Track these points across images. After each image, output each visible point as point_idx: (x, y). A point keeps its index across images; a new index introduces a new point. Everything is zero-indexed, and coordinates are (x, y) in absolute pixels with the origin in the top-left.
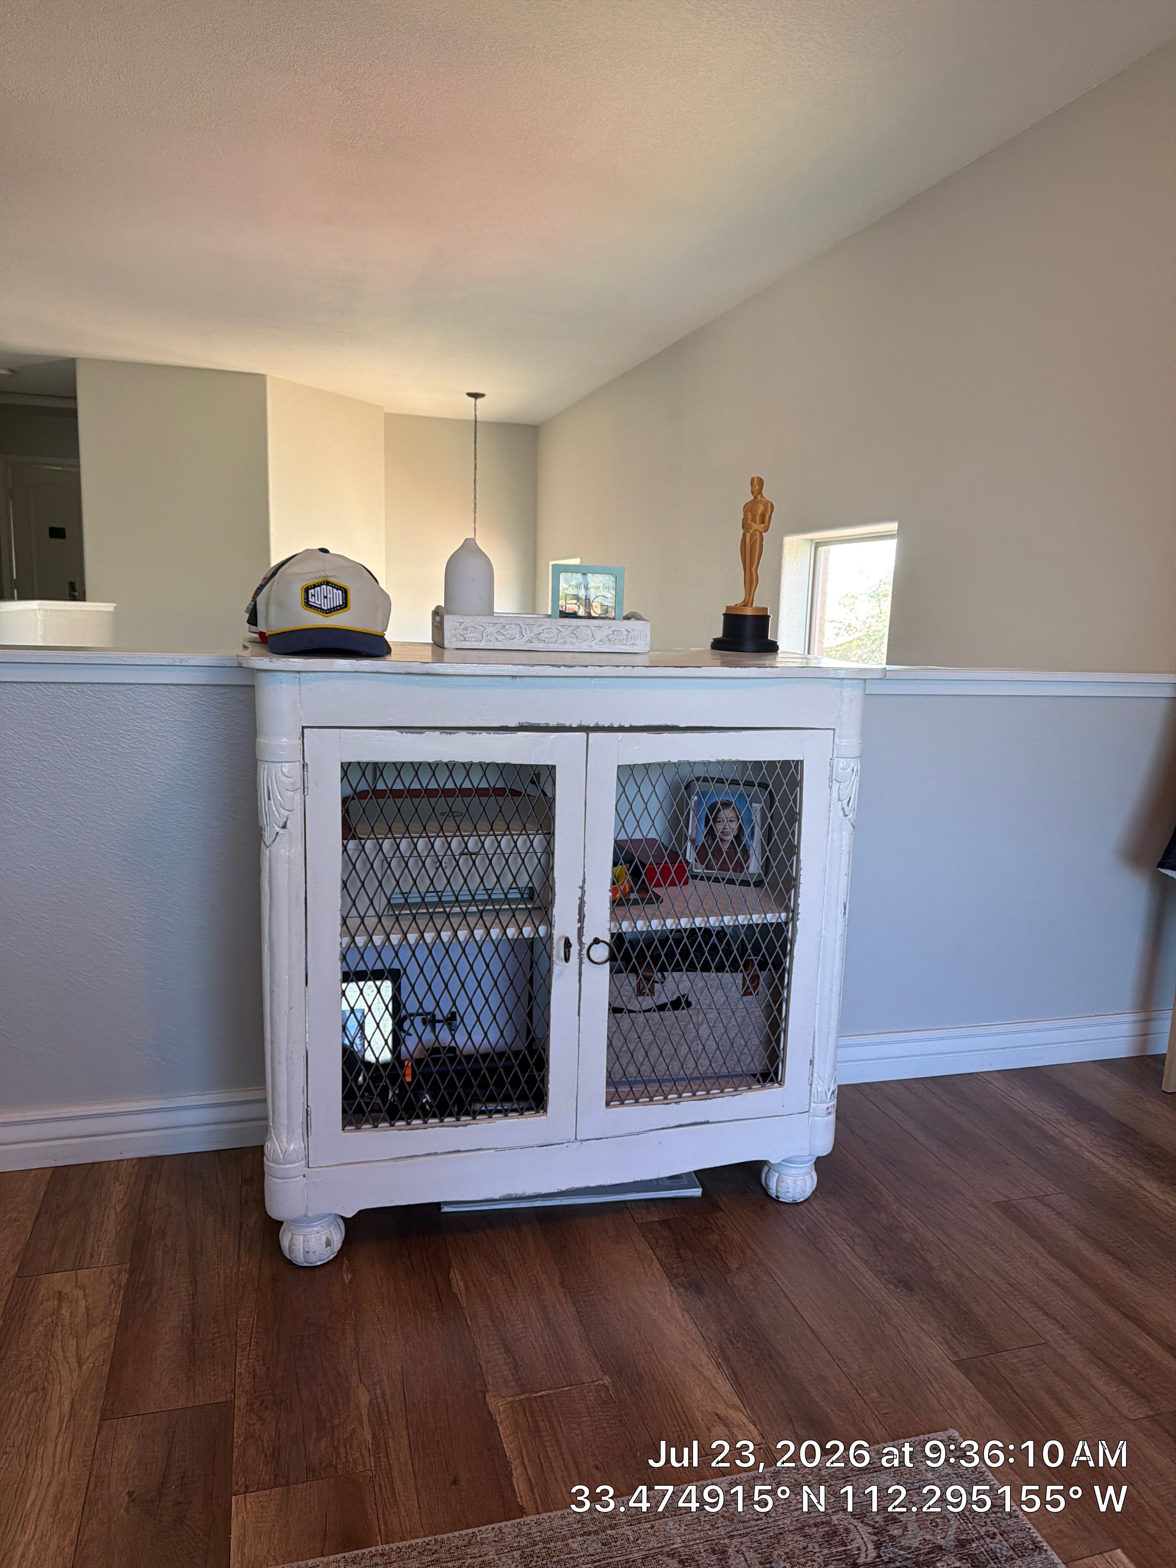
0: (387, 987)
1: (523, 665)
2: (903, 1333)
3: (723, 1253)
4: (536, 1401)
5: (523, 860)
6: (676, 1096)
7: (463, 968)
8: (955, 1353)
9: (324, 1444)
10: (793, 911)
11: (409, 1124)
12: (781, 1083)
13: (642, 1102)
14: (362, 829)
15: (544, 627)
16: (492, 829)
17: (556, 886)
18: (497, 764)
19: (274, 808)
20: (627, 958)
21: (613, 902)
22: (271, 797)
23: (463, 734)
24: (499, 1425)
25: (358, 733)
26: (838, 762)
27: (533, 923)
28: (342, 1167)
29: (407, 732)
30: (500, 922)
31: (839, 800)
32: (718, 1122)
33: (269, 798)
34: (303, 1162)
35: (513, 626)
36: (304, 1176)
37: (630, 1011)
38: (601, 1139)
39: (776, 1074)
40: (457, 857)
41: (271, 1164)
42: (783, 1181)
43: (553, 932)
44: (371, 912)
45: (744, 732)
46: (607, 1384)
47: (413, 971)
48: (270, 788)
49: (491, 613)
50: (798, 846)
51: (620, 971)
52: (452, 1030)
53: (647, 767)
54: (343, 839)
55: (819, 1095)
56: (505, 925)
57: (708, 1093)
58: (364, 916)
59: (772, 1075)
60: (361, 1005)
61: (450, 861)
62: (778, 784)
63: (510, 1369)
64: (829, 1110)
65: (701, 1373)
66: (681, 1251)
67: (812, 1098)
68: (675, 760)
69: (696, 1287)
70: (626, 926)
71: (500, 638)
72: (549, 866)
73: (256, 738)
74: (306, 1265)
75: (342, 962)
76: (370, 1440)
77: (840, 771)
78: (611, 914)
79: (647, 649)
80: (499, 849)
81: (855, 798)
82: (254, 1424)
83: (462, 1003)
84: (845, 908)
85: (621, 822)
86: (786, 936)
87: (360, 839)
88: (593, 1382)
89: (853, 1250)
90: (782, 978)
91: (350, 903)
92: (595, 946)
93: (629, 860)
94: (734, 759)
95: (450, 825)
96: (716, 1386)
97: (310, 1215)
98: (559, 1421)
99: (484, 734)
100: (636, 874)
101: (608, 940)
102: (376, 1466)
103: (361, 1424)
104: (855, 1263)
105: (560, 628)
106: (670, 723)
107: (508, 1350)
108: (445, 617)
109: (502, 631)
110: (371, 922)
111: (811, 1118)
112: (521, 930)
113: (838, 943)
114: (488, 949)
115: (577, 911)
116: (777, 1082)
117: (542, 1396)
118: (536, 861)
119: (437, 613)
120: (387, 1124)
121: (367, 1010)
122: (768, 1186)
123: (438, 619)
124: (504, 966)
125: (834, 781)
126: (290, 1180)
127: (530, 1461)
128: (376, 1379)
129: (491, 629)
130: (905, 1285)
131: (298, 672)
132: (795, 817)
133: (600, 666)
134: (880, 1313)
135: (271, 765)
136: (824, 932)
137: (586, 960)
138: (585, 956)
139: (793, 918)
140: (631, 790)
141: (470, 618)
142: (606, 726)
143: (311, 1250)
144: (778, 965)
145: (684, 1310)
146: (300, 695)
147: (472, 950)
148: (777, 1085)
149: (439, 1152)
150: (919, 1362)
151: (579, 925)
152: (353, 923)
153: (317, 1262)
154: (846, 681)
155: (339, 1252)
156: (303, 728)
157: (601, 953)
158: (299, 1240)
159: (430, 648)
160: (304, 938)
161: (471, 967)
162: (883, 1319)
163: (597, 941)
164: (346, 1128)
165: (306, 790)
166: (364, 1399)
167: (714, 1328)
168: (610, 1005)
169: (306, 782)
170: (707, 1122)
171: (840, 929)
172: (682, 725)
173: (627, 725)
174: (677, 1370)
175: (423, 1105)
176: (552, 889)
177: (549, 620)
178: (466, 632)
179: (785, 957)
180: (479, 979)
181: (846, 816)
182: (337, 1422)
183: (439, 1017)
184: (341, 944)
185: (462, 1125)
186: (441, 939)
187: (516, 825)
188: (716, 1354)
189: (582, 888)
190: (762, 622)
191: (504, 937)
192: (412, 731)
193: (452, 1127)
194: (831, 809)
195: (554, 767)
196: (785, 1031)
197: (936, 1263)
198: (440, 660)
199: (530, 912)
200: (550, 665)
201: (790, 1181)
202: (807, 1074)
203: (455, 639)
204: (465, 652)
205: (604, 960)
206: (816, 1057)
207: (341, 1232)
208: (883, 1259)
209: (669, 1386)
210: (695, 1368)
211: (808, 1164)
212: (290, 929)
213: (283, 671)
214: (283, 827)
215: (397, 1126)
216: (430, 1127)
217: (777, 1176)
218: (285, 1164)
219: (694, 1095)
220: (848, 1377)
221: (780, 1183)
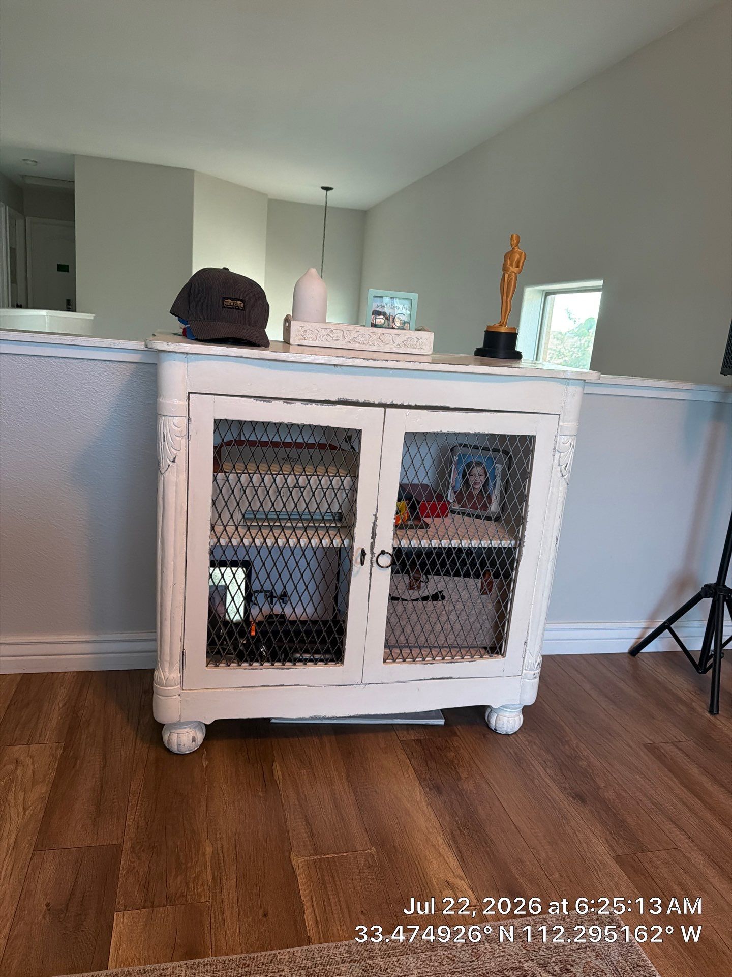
0: (240, 573)
1: (343, 357)
2: (577, 833)
3: (456, 766)
4: (324, 861)
5: (336, 494)
6: (431, 659)
7: (292, 564)
8: (613, 850)
9: (179, 878)
10: (520, 540)
11: (251, 665)
12: (503, 655)
13: (408, 662)
14: (227, 466)
15: (359, 333)
16: (316, 471)
17: (358, 513)
18: (322, 427)
19: (167, 448)
20: (403, 565)
21: (396, 526)
22: (166, 440)
23: (299, 404)
24: (298, 876)
26: (561, 438)
27: (341, 537)
28: (205, 690)
29: (260, 401)
30: (318, 535)
31: (559, 465)
32: (459, 678)
33: (164, 441)
34: (179, 686)
35: (338, 331)
36: (179, 695)
37: (403, 600)
38: (379, 684)
39: (500, 648)
40: (291, 489)
41: (158, 686)
42: (499, 720)
43: (354, 544)
44: (231, 522)
45: (495, 413)
46: (373, 853)
47: (257, 564)
48: (165, 434)
49: (324, 321)
50: (527, 496)
51: (397, 572)
52: (283, 604)
53: (425, 434)
54: (214, 471)
55: (529, 665)
56: (321, 537)
57: (453, 659)
58: (227, 525)
59: (498, 649)
61: (286, 491)
62: (516, 451)
63: (308, 837)
64: (535, 676)
65: (437, 849)
66: (429, 763)
67: (524, 667)
68: (445, 431)
69: (438, 789)
70: (404, 543)
71: (329, 339)
72: (353, 499)
73: (157, 398)
74: (179, 752)
75: (210, 555)
76: (211, 880)
77: (562, 444)
78: (394, 535)
79: (430, 352)
80: (320, 486)
81: (570, 465)
82: (134, 862)
83: (290, 588)
84: (557, 540)
85: (405, 471)
86: (514, 556)
87: (226, 472)
88: (364, 851)
89: (545, 770)
90: (509, 585)
91: (217, 516)
92: (382, 555)
93: (409, 498)
94: (486, 432)
95: (287, 468)
96: (448, 860)
97: (182, 721)
98: (339, 877)
99: (314, 405)
100: (413, 508)
102: (212, 899)
103: (206, 868)
104: (546, 780)
105: (370, 334)
106: (443, 405)
107: (308, 823)
108: (292, 322)
109: (330, 334)
110: (231, 529)
111: (522, 680)
112: (332, 541)
113: (550, 564)
115: (371, 531)
116: (501, 654)
117: (328, 858)
118: (345, 495)
119: (287, 320)
120: (236, 664)
121: (226, 588)
122: (489, 721)
123: (287, 324)
124: (319, 565)
125: (556, 452)
126: (169, 697)
127: (317, 904)
128: (218, 836)
129: (323, 332)
130: (580, 798)
131: (187, 353)
132: (526, 475)
133: (397, 361)
134: (562, 816)
135: (166, 418)
136: (541, 556)
137: (375, 565)
138: (375, 562)
139: (520, 545)
140: (413, 450)
141: (309, 323)
142: (399, 404)
143: (182, 744)
144: (507, 575)
145: (428, 804)
146: (187, 370)
147: (298, 552)
148: (500, 656)
149: (270, 685)
150: (588, 855)
151: (372, 540)
152: (219, 529)
153: (186, 751)
154: (571, 381)
155: (200, 746)
156: (189, 393)
157: (385, 560)
158: (174, 737)
160: (185, 537)
161: (297, 564)
162: (564, 821)
163: (383, 552)
164: (209, 665)
165: (189, 436)
166: (209, 850)
167: (448, 819)
168: (390, 595)
169: (190, 431)
170: (451, 678)
171: (552, 555)
172: (451, 407)
173: (413, 404)
174: (421, 847)
175: (261, 654)
176: (355, 514)
177: (364, 328)
178: (305, 333)
179: (512, 571)
180: (302, 573)
181: (563, 476)
182: (189, 865)
183: (275, 595)
184: (210, 543)
185: (286, 669)
186: (278, 544)
187: (332, 470)
188: (449, 838)
189: (375, 515)
190: (512, 337)
191: (321, 546)
192: (264, 400)
193: (279, 669)
194: (553, 470)
195: (360, 431)
196: (509, 621)
197: (602, 785)
198: (287, 351)
199: (339, 530)
200: (362, 358)
201: (505, 720)
202: (522, 650)
203: (298, 338)
204: (303, 347)
205: (387, 565)
206: (529, 638)
207: (203, 733)
208: (566, 779)
209: (415, 858)
210: (433, 846)
211: (519, 710)
212: (175, 530)
213: (176, 352)
214: (173, 461)
215: (243, 666)
216: (265, 668)
217: (496, 715)
218: (167, 687)
219: (443, 659)
220: (539, 861)
221: (498, 722)
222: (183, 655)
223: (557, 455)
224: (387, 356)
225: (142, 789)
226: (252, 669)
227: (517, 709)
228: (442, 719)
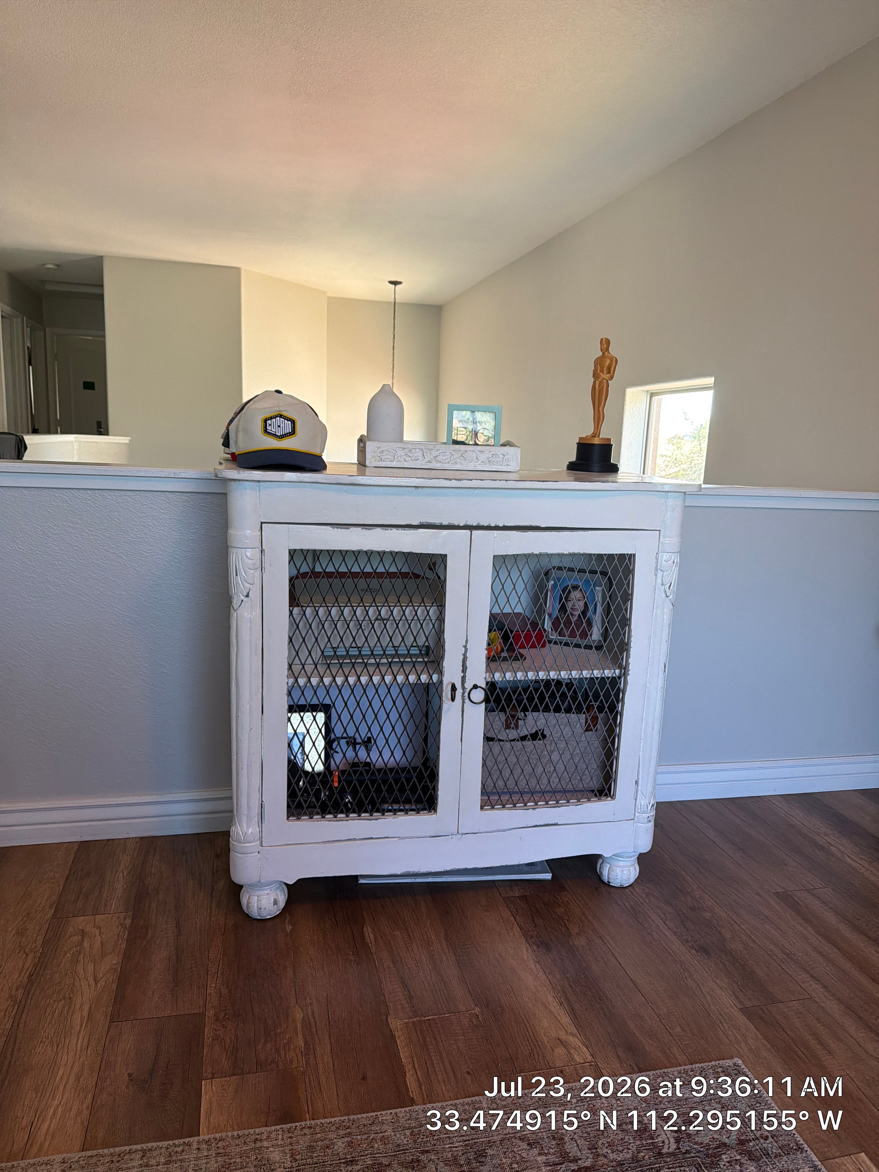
0: (321, 717)
1: (424, 478)
2: (701, 986)
3: (566, 922)
4: (425, 1022)
5: (422, 625)
6: (533, 804)
7: (376, 704)
8: (741, 1003)
9: (269, 1046)
10: (625, 668)
11: (336, 817)
12: (613, 797)
13: (508, 807)
14: (303, 599)
15: (440, 451)
16: (399, 601)
17: (446, 644)
18: (403, 553)
19: (240, 582)
20: (498, 700)
21: (488, 658)
22: (238, 574)
23: (379, 529)
24: (396, 1039)
25: (301, 528)
26: (662, 556)
27: (429, 672)
28: (286, 847)
29: (337, 528)
30: (404, 671)
31: (662, 585)
32: (566, 824)
33: (237, 575)
34: (258, 842)
35: (417, 450)
36: (259, 853)
37: (500, 740)
38: (476, 833)
39: (610, 791)
40: (373, 622)
41: (235, 843)
42: (613, 871)
43: (443, 679)
44: (310, 661)
45: (590, 532)
46: (478, 1013)
47: (339, 705)
48: (237, 567)
49: (401, 439)
50: (630, 619)
51: (492, 710)
52: (368, 751)
53: (515, 557)
54: (290, 606)
55: (642, 807)
56: (407, 673)
57: (557, 803)
58: (305, 663)
59: (606, 791)
60: (301, 730)
61: (368, 624)
62: (616, 571)
63: (406, 999)
64: (650, 819)
65: (548, 1008)
66: (536, 919)
67: (636, 809)
68: (536, 552)
69: (545, 945)
70: (498, 676)
71: (407, 459)
72: (440, 630)
73: (227, 530)
74: (259, 918)
75: (288, 697)
76: (303, 1046)
77: (664, 562)
78: (487, 667)
79: (518, 469)
80: (404, 617)
81: (674, 585)
82: (219, 1030)
83: (375, 729)
84: (665, 667)
85: (495, 598)
86: (619, 687)
87: (302, 606)
88: (468, 1011)
89: (665, 923)
90: (615, 719)
91: (294, 653)
92: (474, 690)
93: (501, 627)
94: (582, 552)
95: (368, 598)
96: (559, 1018)
97: (262, 881)
98: (441, 1037)
99: (394, 530)
100: (505, 638)
101: (484, 686)
102: (306, 1064)
103: (297, 1034)
104: (666, 933)
105: (452, 452)
106: (534, 524)
107: (405, 985)
108: (368, 443)
109: (409, 454)
110: (309, 668)
111: (635, 824)
112: (419, 677)
113: (659, 693)
114: (395, 691)
115: (461, 664)
117: (429, 1019)
118: (431, 626)
119: (362, 441)
120: (319, 817)
121: (306, 732)
122: (602, 874)
123: (362, 445)
124: (406, 703)
126: (248, 855)
127: (419, 1065)
128: (308, 1001)
129: (400, 453)
130: (704, 950)
131: (259, 481)
132: (628, 597)
133: (482, 480)
134: (684, 970)
135: (238, 550)
136: (648, 685)
137: (467, 701)
138: (467, 697)
139: (624, 674)
140: (503, 575)
141: (385, 443)
142: (485, 525)
143: (263, 907)
144: (613, 708)
145: (537, 962)
146: (259, 498)
147: (383, 691)
148: (610, 798)
149: (357, 838)
150: (713, 1008)
151: (462, 674)
152: (297, 668)
153: (266, 916)
154: (669, 494)
155: (283, 909)
156: (262, 523)
157: (479, 695)
158: (254, 900)
159: (356, 466)
160: (261, 678)
161: (382, 703)
162: (686, 975)
163: (475, 687)
164: (290, 818)
165: (263, 569)
166: (299, 1016)
167: (558, 976)
168: (485, 735)
169: (263, 564)
170: (556, 825)
171: (660, 684)
172: (542, 526)
173: (501, 525)
174: (530, 1005)
175: (346, 805)
176: (443, 647)
177: (444, 446)
178: (381, 454)
179: (618, 703)
180: (388, 712)
181: (667, 597)
182: (279, 1030)
183: (359, 740)
184: (288, 683)
185: (374, 819)
186: (360, 682)
187: (416, 599)
188: (559, 995)
189: (465, 647)
190: (606, 449)
191: (407, 682)
192: (341, 527)
193: (367, 820)
194: (656, 591)
195: (446, 556)
196: (617, 758)
197: (728, 936)
198: (363, 474)
199: (426, 664)
200: (444, 479)
201: (618, 871)
202: (633, 791)
203: (374, 459)
204: (380, 469)
205: (480, 700)
206: (640, 779)
207: (285, 895)
208: (688, 930)
209: (524, 1017)
210: (544, 1004)
211: (632, 859)
212: (251, 671)
213: (247, 481)
214: (246, 596)
215: (327, 818)
216: (351, 820)
217: (609, 866)
218: (244, 843)
219: (547, 803)
220: (658, 1016)
221: (611, 872)
222: (262, 807)
223: (660, 574)
224: (472, 475)
225: (221, 957)
226: (337, 821)
227: (631, 857)
228: (549, 873)
